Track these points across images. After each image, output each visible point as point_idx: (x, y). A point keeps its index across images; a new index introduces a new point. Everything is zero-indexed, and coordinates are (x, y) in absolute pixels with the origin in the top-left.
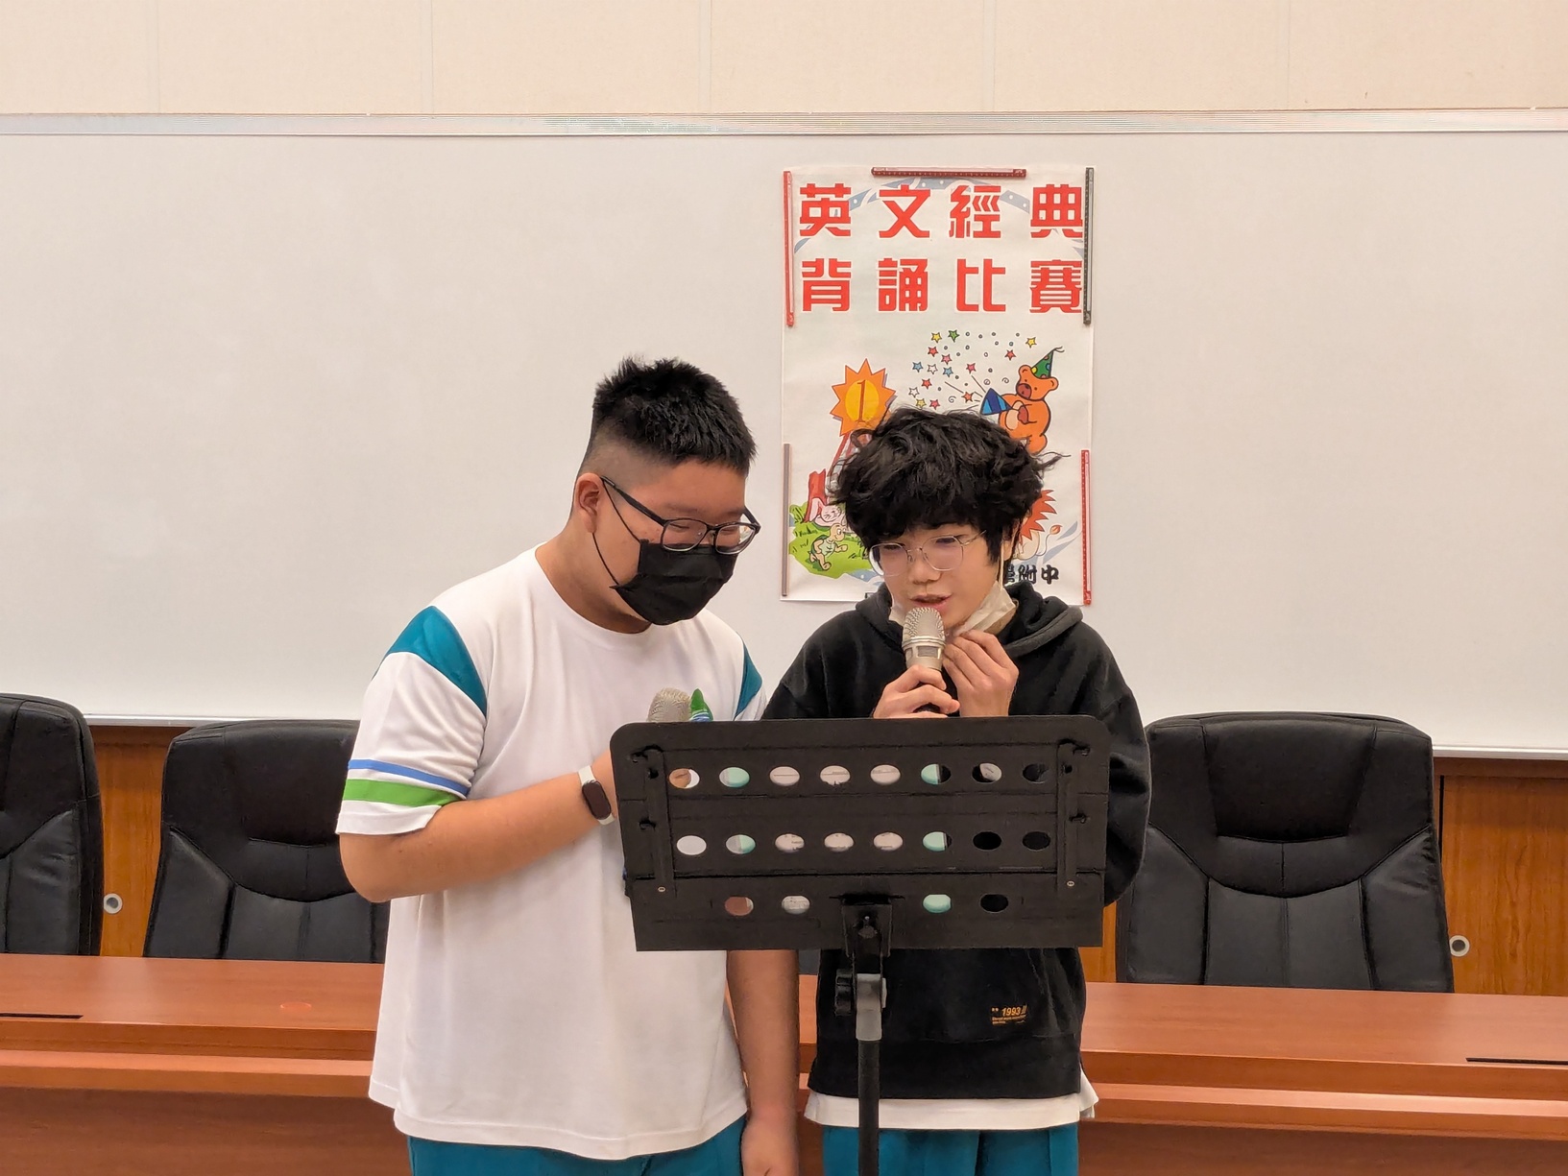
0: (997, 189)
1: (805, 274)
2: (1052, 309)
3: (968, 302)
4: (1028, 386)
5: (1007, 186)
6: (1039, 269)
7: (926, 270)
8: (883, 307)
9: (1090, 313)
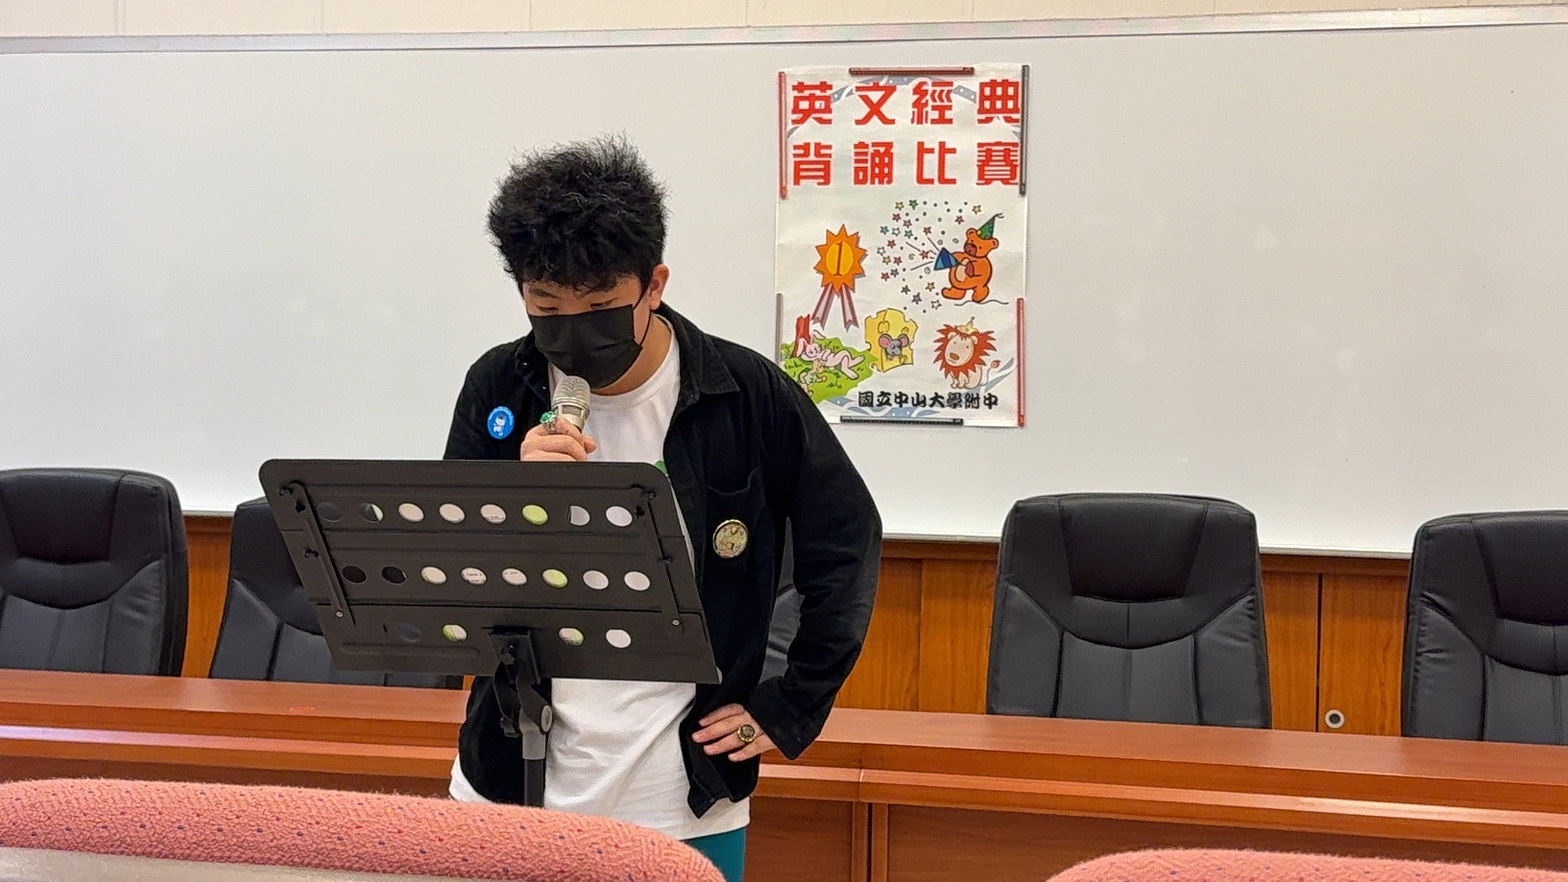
0: (950, 84)
1: (795, 156)
2: (994, 182)
3: (926, 176)
4: (974, 246)
5: (958, 81)
6: (984, 149)
7: (893, 150)
8: (857, 181)
9: (1024, 185)
